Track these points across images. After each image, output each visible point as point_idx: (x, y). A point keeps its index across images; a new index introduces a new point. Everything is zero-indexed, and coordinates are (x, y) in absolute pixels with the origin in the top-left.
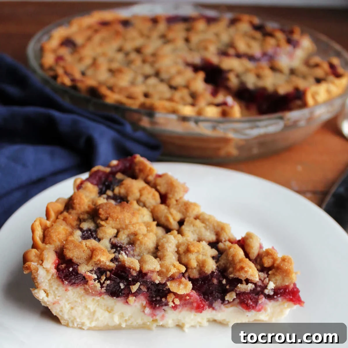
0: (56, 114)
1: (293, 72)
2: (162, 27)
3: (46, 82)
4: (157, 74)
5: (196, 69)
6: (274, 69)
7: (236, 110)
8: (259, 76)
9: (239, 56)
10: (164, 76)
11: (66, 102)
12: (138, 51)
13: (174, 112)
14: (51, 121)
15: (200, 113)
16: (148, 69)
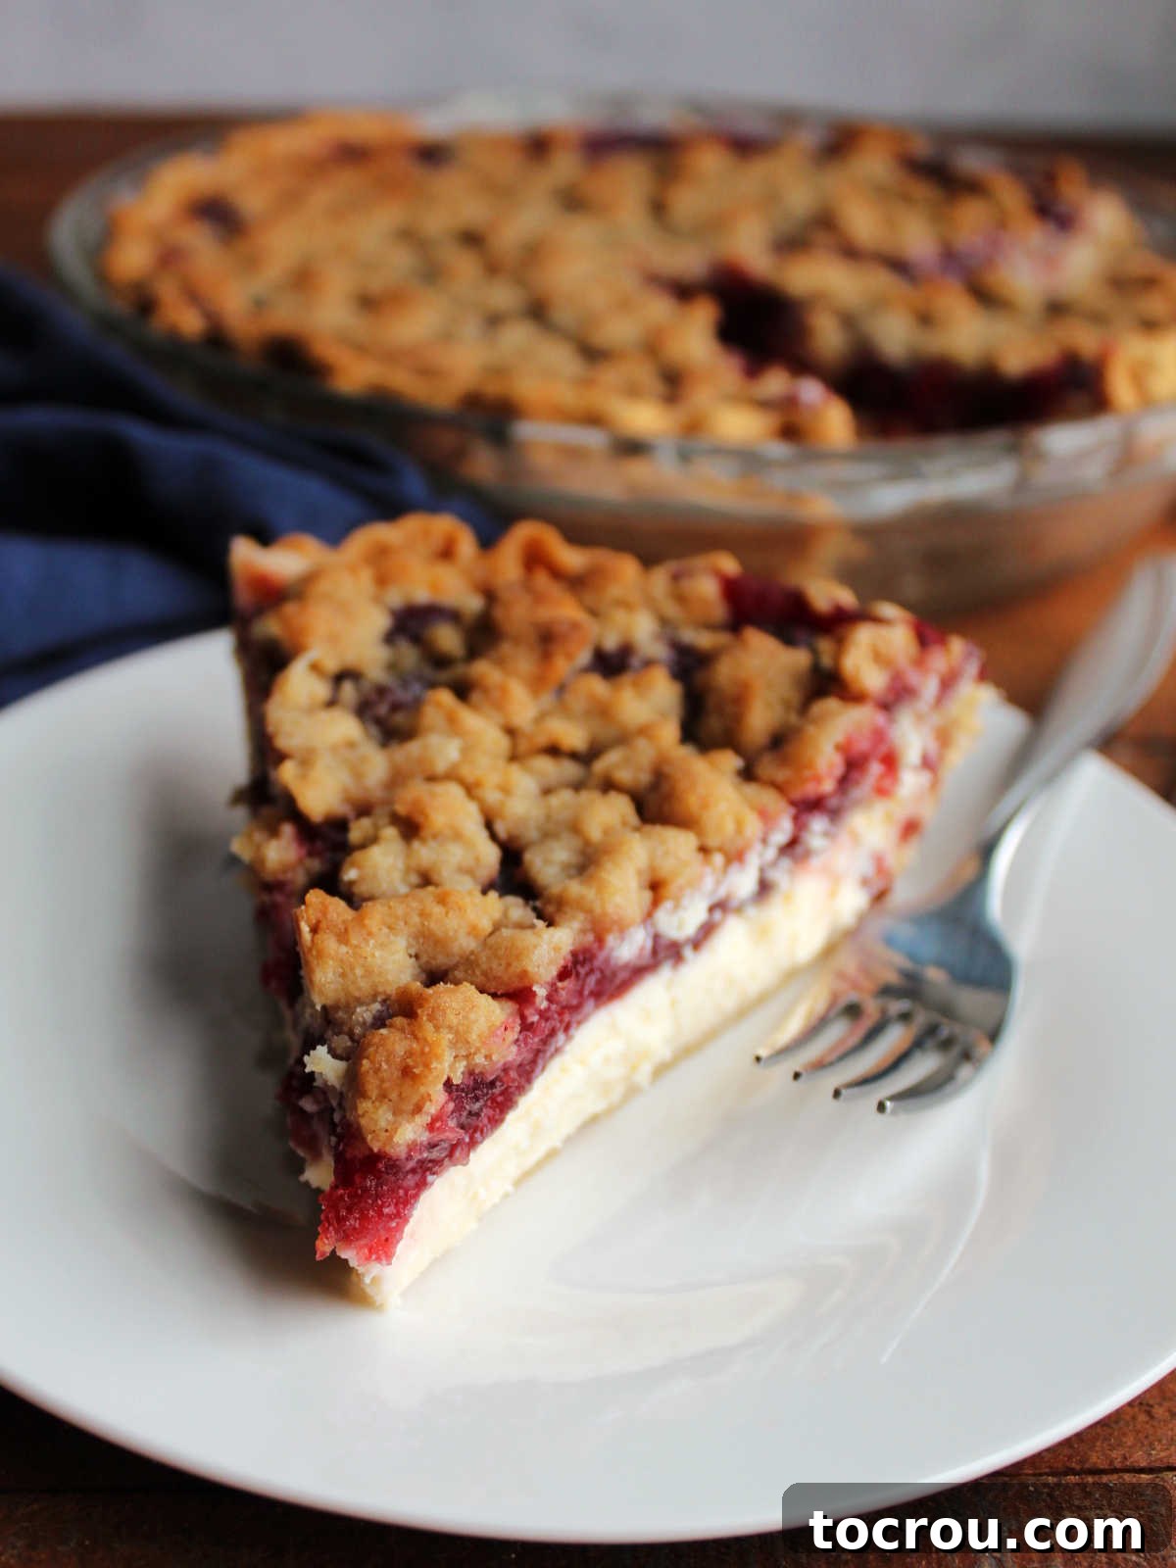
0: (139, 433)
1: (1057, 309)
2: (565, 167)
3: (109, 325)
4: (538, 312)
5: (683, 291)
6: (985, 297)
7: (835, 421)
8: (925, 319)
9: (851, 252)
10: (563, 315)
11: (181, 394)
12: (472, 239)
13: (593, 419)
14: (118, 458)
15: (693, 428)
16: (503, 296)
